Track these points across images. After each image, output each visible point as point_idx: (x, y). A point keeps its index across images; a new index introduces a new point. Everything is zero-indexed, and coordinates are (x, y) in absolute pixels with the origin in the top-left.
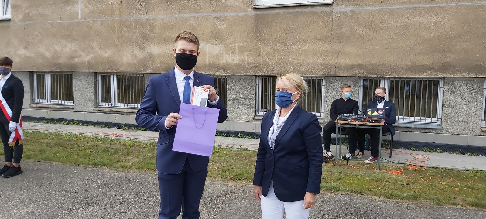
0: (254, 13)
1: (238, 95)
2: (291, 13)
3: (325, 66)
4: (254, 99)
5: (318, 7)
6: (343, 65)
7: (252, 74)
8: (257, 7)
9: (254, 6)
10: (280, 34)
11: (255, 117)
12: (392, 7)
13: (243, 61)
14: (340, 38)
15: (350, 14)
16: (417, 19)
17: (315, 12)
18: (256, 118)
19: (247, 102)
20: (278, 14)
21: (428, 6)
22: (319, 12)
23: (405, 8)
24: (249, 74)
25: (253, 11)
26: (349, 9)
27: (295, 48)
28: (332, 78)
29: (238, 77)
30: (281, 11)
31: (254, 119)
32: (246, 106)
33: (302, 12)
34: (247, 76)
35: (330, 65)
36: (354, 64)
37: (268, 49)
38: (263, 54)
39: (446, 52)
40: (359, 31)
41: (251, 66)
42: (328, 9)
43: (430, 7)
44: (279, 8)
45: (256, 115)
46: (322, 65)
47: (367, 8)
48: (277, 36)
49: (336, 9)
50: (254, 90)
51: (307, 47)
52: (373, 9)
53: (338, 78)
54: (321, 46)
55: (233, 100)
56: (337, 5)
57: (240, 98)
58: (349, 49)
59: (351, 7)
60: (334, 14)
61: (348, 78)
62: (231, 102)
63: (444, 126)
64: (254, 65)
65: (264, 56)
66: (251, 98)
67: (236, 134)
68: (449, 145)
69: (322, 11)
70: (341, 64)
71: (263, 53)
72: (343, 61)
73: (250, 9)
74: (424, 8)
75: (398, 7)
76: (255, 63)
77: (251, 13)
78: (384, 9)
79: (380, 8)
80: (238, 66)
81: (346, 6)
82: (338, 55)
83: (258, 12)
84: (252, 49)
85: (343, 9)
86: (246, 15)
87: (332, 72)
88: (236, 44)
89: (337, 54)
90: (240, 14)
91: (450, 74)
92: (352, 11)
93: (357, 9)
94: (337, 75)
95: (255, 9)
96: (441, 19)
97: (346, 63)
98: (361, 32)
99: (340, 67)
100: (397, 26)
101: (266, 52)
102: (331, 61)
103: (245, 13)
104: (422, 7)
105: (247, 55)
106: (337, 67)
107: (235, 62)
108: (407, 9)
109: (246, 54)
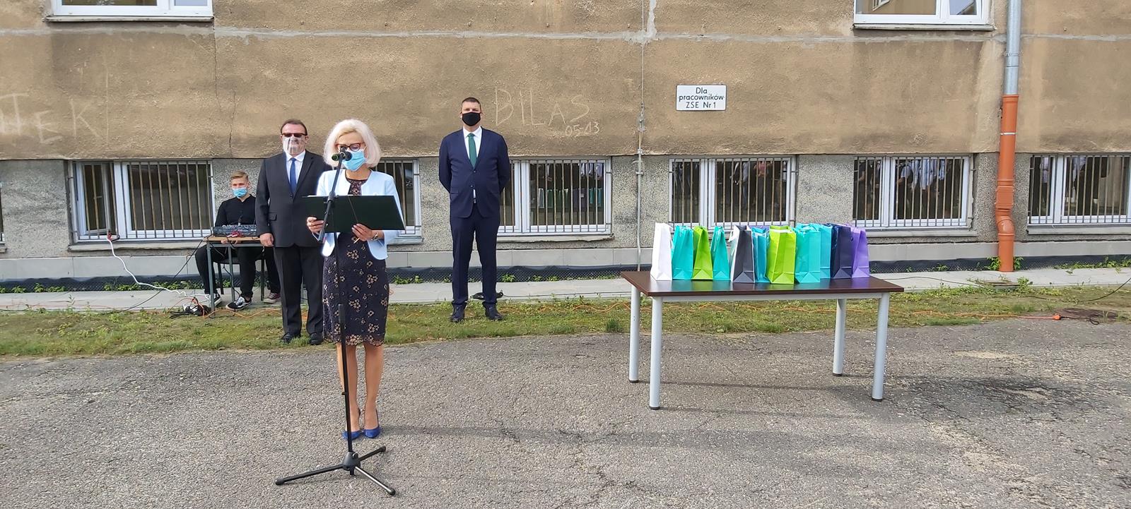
0: (49, 31)
1: (28, 202)
2: (131, 35)
3: (210, 138)
4: (66, 209)
5: (185, 26)
6: (244, 136)
7: (55, 156)
8: (55, 19)
9: (49, 16)
10: (112, 76)
11: (71, 247)
12: (321, 34)
13: (34, 130)
14: (232, 87)
15: (247, 42)
16: (364, 57)
17: (178, 35)
18: (74, 248)
19: (49, 215)
20: (103, 35)
21: (380, 35)
22: (187, 35)
23: (342, 36)
24: (50, 157)
25: (49, 28)
26: (244, 33)
27: (144, 104)
28: (225, 160)
29: (25, 163)
30: (110, 30)
31: (69, 250)
32: (48, 226)
33: (152, 34)
34: (45, 162)
35: (218, 138)
36: (264, 135)
37: (87, 105)
38: (76, 116)
39: (416, 114)
40: (267, 73)
41: (53, 139)
42: (204, 31)
43: (382, 37)
44: (104, 23)
45: (73, 243)
46: (204, 137)
47: (277, 33)
48: (104, 78)
49: (220, 31)
50: (64, 191)
51: (169, 101)
52: (288, 35)
53: (237, 161)
54: (197, 100)
55: (17, 213)
56: (221, 25)
57: (32, 208)
58: (252, 107)
59: (248, 29)
60: (216, 40)
61: (255, 161)
62: (13, 219)
63: (425, 239)
64: (60, 137)
65: (79, 120)
66: (58, 208)
67: (28, 286)
68: (433, 269)
69: (193, 35)
70: (241, 134)
71: (77, 114)
72: (243, 130)
73: (39, 22)
74: (374, 37)
75: (330, 34)
76: (60, 134)
77: (42, 30)
78: (308, 36)
79: (300, 34)
80: (22, 140)
81: (239, 27)
82: (232, 119)
83: (59, 30)
84: (50, 104)
85: (233, 32)
86: (33, 35)
87: (225, 150)
88: (14, 95)
89: (231, 116)
90: (17, 32)
91: (426, 151)
92: (250, 37)
93: (259, 34)
94: (235, 156)
95: (51, 24)
96: (402, 59)
97: (249, 133)
98: (271, 76)
99: (238, 140)
100: (332, 68)
101: (84, 110)
102: (222, 129)
103: (30, 31)
104: (371, 37)
105: (41, 117)
106: (232, 140)
107: (14, 131)
108: (347, 38)
109: (38, 115)
